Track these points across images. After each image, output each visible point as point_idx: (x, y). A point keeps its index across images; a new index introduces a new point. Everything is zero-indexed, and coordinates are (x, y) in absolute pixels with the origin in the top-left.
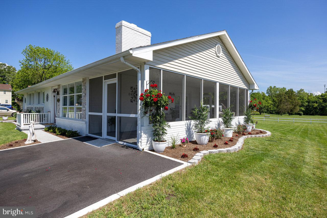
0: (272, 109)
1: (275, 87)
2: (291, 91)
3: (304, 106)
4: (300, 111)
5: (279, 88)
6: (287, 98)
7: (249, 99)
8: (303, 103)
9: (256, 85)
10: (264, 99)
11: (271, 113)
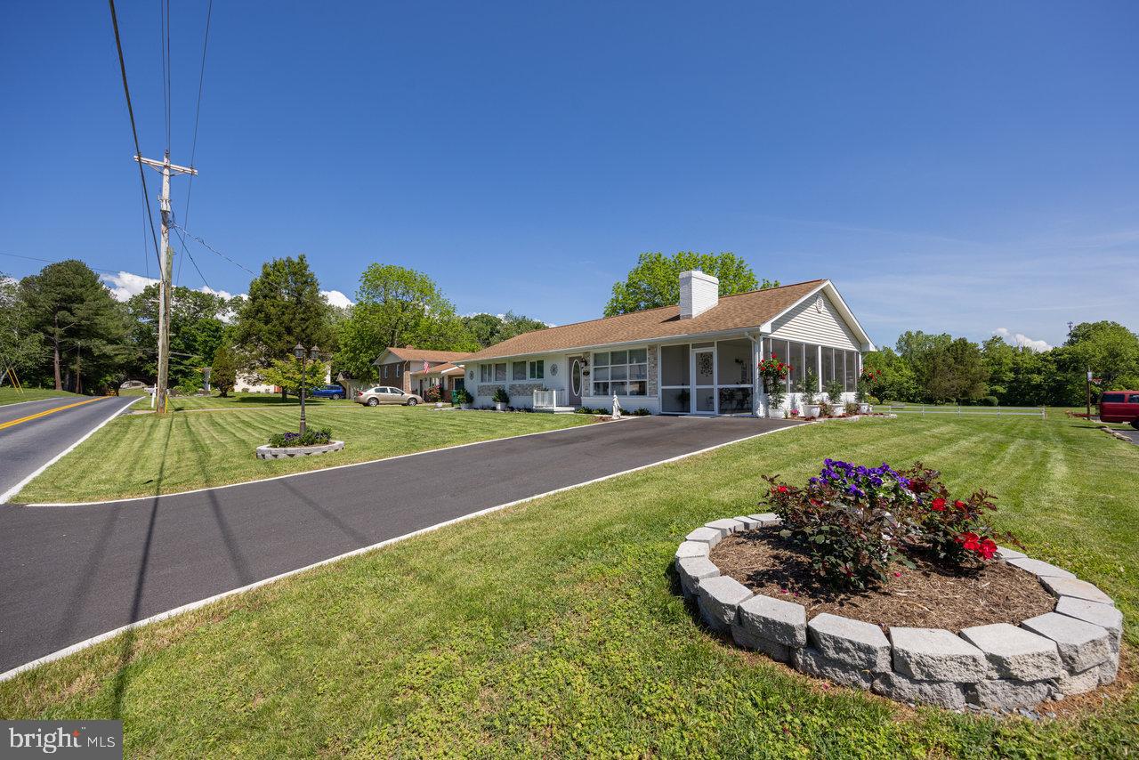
0: (913, 391)
1: (919, 332)
2: (963, 342)
3: (1003, 381)
4: (991, 395)
5: (931, 336)
6: (952, 360)
7: (861, 367)
8: (1001, 375)
9: (871, 345)
10: (889, 365)
11: (911, 399)
